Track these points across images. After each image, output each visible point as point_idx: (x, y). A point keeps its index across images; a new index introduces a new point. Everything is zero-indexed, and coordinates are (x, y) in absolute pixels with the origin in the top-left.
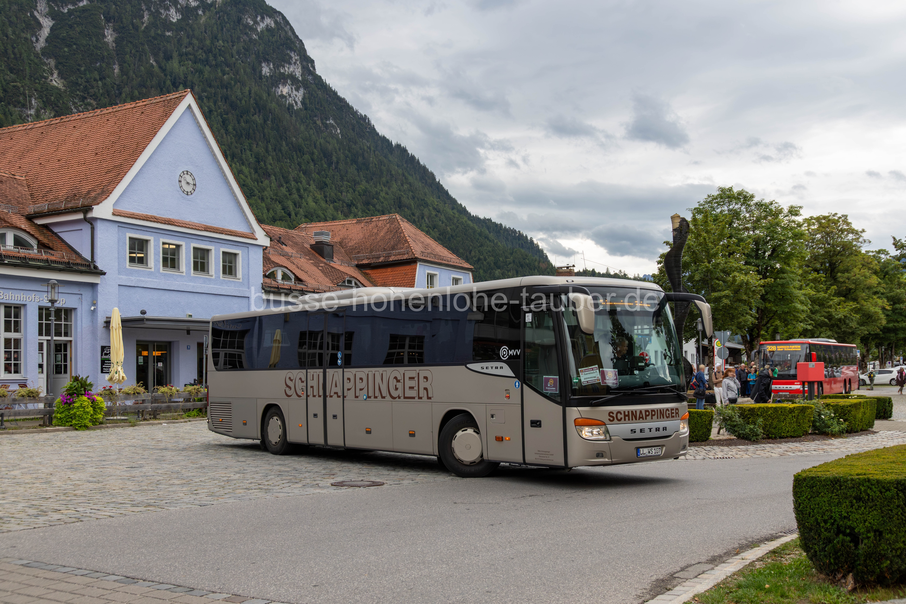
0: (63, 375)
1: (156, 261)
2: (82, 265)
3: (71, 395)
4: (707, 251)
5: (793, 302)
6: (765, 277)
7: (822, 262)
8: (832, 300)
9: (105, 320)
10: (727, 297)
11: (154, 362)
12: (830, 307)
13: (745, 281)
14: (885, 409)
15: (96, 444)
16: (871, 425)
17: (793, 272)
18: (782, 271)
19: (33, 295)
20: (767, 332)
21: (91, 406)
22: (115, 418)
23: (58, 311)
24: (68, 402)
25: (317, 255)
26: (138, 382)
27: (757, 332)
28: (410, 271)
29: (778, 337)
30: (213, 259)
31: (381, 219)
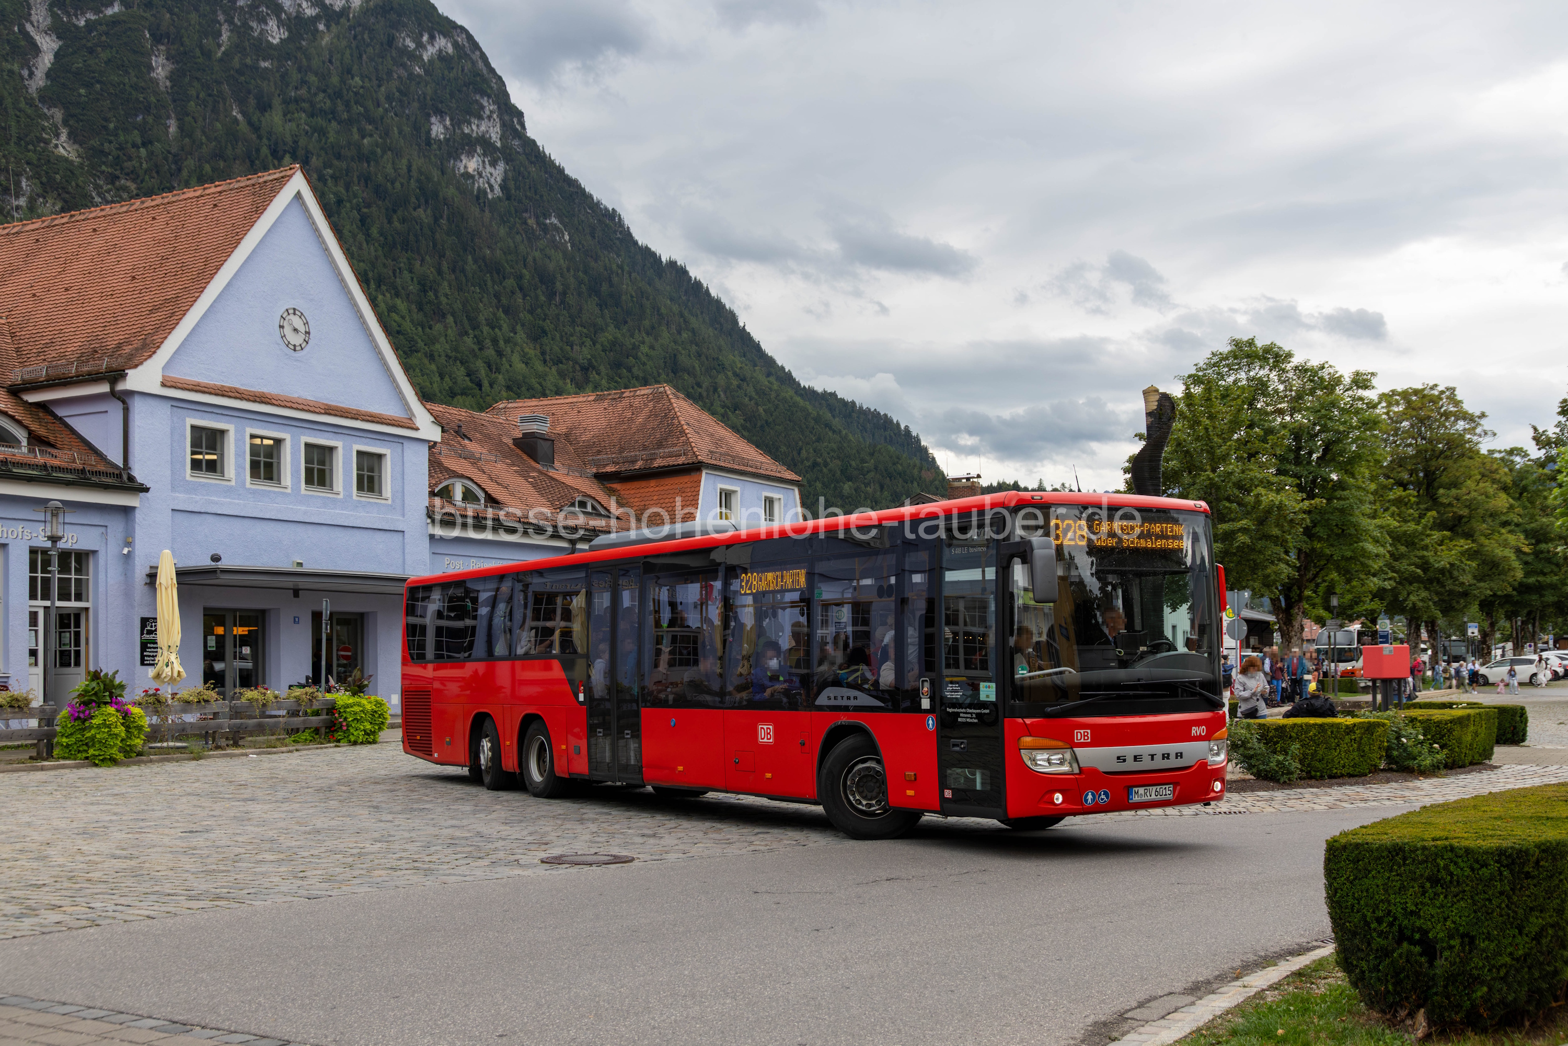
0: (72, 669)
1: (239, 467)
2: (106, 474)
3: (85, 704)
4: (1211, 452)
5: (1359, 540)
6: (1311, 496)
7: (1412, 470)
8: (1428, 536)
9: (148, 571)
10: (1244, 530)
11: (235, 646)
12: (1426, 548)
13: (1277, 503)
14: (1514, 727)
15: (130, 790)
16: (1488, 754)
17: (1359, 488)
18: (1340, 485)
19: (19, 527)
20: (1315, 592)
21: (122, 724)
22: (165, 744)
23: (65, 556)
24: (81, 717)
25: (525, 457)
26: (205, 682)
27: (1298, 592)
28: (689, 485)
29: (1334, 602)
30: (341, 464)
31: (638, 393)
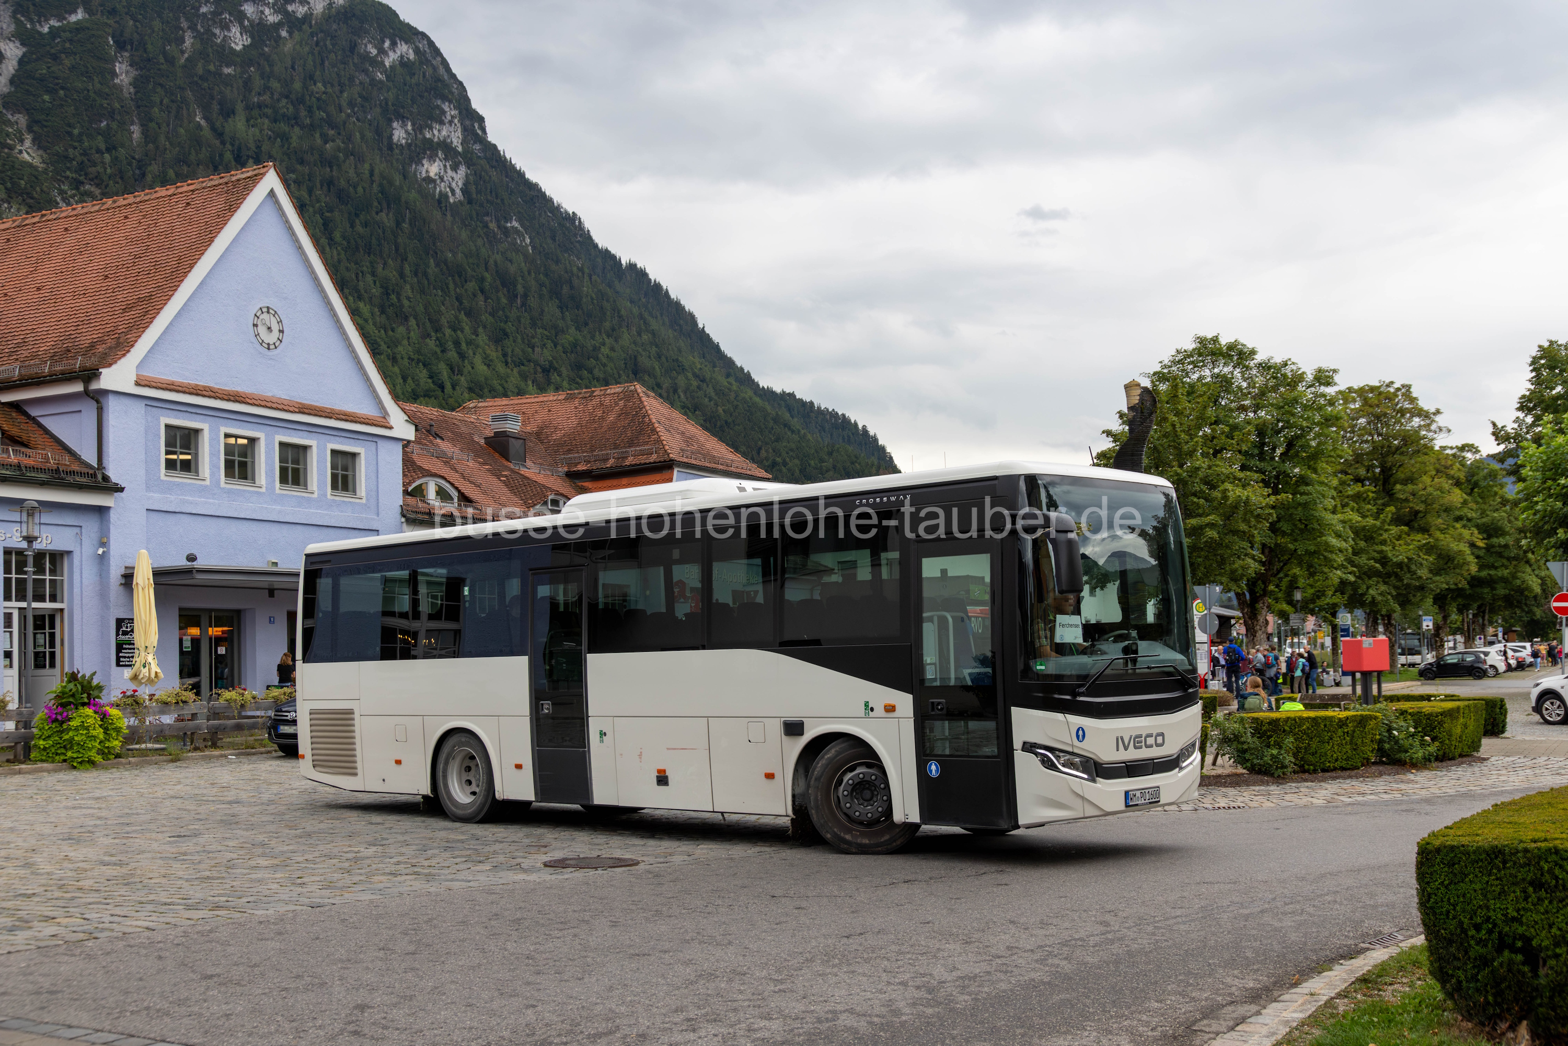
0: (47, 671)
1: (214, 466)
2: (81, 474)
3: (63, 705)
4: (1178, 448)
5: (1322, 535)
6: (1276, 492)
7: (1369, 466)
8: (1386, 530)
9: (123, 571)
10: (1212, 525)
11: (211, 647)
12: (1384, 542)
13: (1244, 498)
14: (1495, 719)
15: (111, 793)
16: (1476, 746)
17: (1322, 483)
18: (1303, 480)
20: (1277, 586)
21: (101, 726)
22: (143, 746)
23: (40, 556)
24: (58, 719)
25: (497, 455)
26: (183, 683)
27: (1263, 587)
29: (1298, 596)
30: (315, 464)
31: (609, 391)
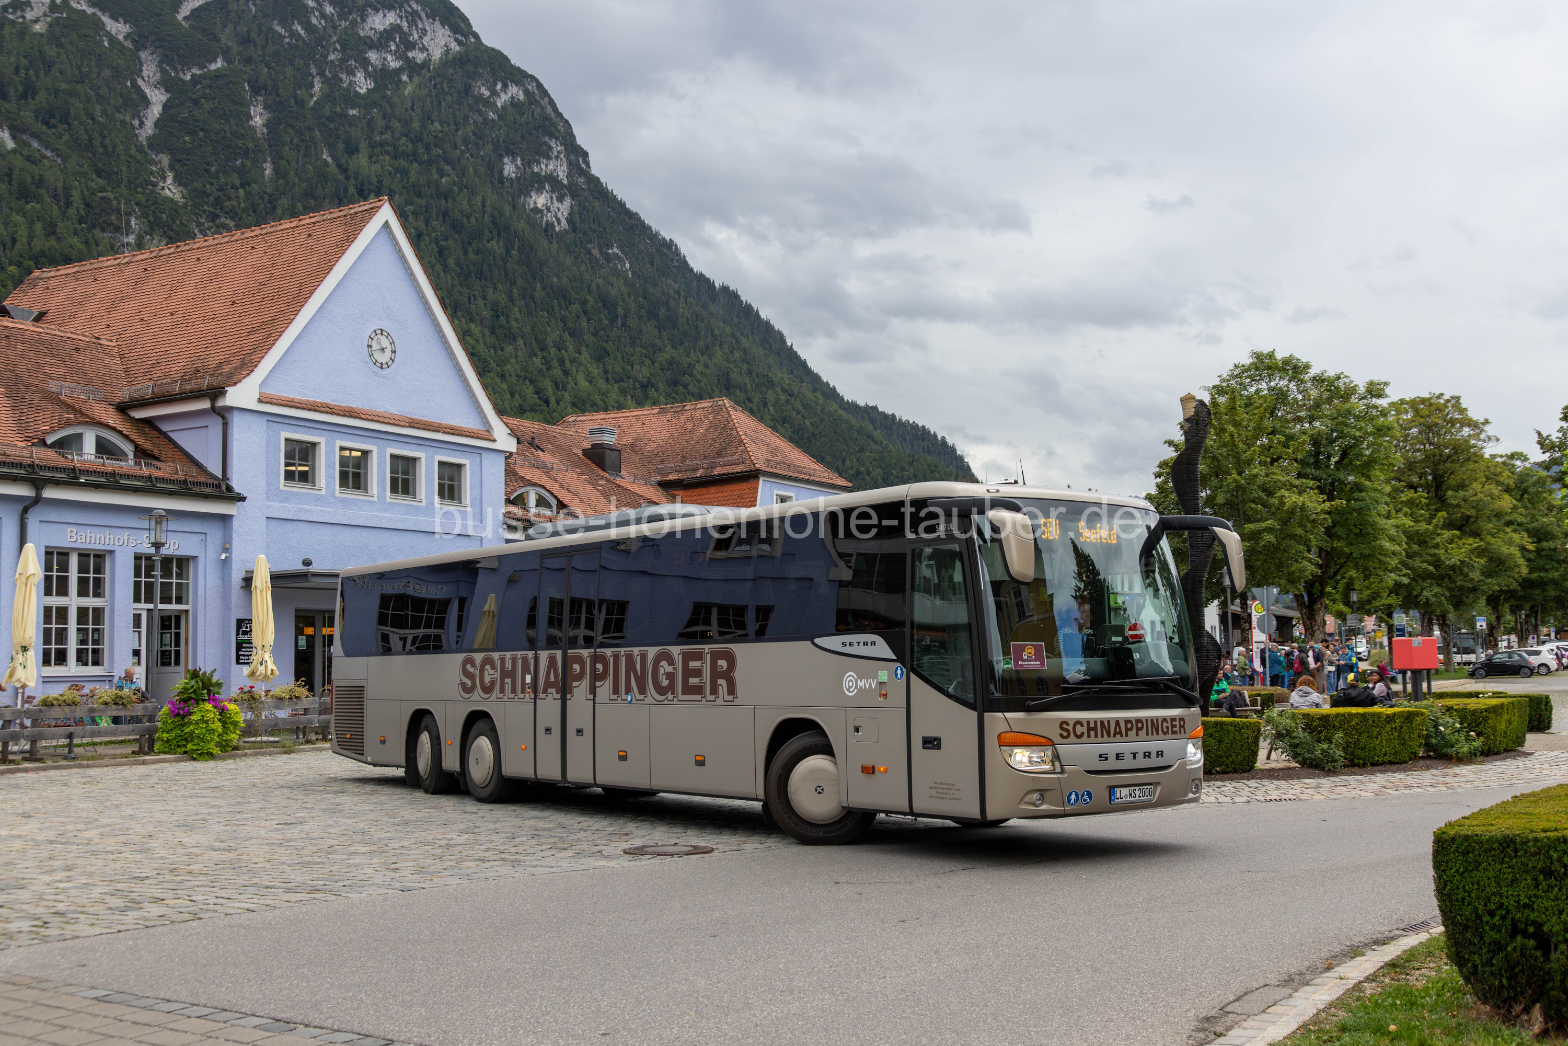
0: (173, 668)
1: (330, 477)
2: (207, 485)
3: (185, 701)
4: (1237, 457)
5: (1376, 539)
6: (1331, 498)
7: (1421, 473)
8: (1439, 535)
9: (243, 575)
10: (1269, 530)
11: (324, 646)
12: (1437, 546)
13: (1300, 504)
14: (1541, 715)
15: (226, 783)
16: (1521, 741)
17: (1376, 490)
18: (1358, 487)
19: (125, 535)
20: (1334, 588)
21: (219, 720)
22: (259, 739)
23: (167, 561)
24: (181, 713)
25: (594, 466)
26: (297, 680)
27: (1320, 588)
28: (748, 491)
29: (1354, 597)
30: (423, 474)
31: (699, 406)
